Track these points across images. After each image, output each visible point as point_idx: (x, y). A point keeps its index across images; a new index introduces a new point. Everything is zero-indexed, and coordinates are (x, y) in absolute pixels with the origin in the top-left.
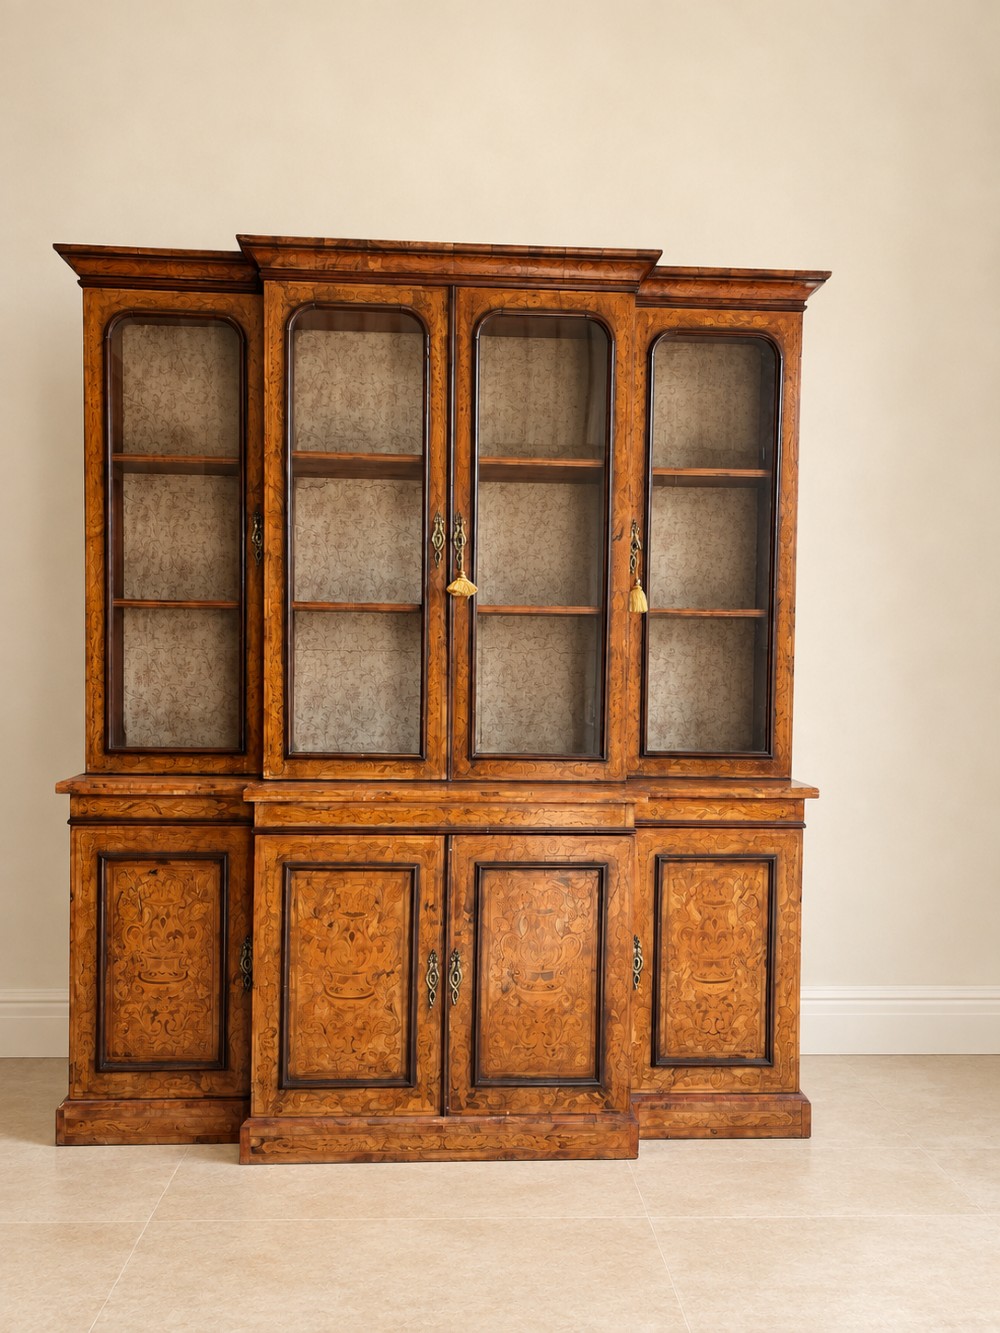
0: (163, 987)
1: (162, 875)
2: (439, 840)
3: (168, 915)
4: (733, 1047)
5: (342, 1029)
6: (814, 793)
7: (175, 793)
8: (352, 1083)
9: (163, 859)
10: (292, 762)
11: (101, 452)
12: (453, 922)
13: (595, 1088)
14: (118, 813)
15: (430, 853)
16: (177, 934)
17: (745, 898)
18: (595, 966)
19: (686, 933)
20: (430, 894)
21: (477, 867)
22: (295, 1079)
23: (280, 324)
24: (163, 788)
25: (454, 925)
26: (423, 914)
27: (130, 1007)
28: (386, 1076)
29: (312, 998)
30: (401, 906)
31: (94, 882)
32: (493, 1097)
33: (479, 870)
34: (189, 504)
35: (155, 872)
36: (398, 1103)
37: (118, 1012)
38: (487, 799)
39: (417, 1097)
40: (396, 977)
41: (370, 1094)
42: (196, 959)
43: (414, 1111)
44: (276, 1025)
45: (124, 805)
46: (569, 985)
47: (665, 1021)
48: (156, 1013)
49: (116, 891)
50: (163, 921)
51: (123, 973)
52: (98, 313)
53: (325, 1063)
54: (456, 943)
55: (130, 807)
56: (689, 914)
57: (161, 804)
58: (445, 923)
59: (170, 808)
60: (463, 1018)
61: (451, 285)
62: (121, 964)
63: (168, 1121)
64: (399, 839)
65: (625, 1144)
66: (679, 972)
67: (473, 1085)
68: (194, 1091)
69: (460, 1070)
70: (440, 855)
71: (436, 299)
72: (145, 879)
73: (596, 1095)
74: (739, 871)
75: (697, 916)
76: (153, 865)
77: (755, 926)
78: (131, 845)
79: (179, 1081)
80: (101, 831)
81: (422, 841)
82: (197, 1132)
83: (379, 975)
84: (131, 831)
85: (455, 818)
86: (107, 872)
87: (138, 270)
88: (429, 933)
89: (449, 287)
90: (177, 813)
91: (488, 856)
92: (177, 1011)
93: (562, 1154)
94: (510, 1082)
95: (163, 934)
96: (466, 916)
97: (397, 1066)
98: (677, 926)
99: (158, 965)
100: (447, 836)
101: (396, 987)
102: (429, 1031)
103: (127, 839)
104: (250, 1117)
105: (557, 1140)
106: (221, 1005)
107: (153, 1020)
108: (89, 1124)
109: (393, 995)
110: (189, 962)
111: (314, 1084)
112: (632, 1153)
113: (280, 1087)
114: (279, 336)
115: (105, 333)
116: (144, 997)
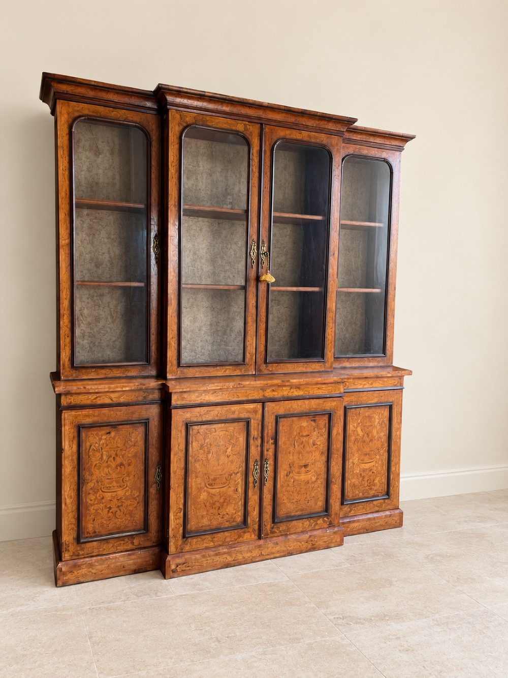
0: (114, 494)
1: (113, 434)
2: (259, 406)
3: (116, 455)
4: (374, 492)
5: (214, 504)
6: (410, 373)
7: (124, 389)
8: (218, 530)
9: (114, 426)
10: (182, 369)
11: (68, 196)
12: (265, 444)
13: (326, 516)
14: (89, 402)
15: (255, 411)
16: (121, 464)
17: (380, 422)
18: (326, 460)
19: (356, 441)
20: (255, 432)
21: (277, 417)
22: (191, 532)
23: (178, 134)
24: (117, 387)
25: (266, 446)
26: (251, 442)
27: (96, 507)
28: (234, 524)
29: (200, 490)
30: (242, 439)
31: (75, 442)
32: (283, 527)
33: (277, 418)
34: (100, 226)
35: (109, 433)
36: (239, 536)
37: (89, 510)
38: (284, 384)
39: (249, 532)
40: (239, 475)
41: (227, 534)
42: (132, 477)
43: (247, 539)
44: (181, 506)
45: (92, 397)
46: (316, 469)
47: (348, 483)
48: (110, 508)
49: (88, 444)
50: (114, 458)
51: (91, 489)
52: (66, 116)
53: (205, 522)
54: (267, 455)
55: (97, 398)
56: (357, 431)
57: (113, 395)
58: (262, 445)
59: (119, 397)
60: (269, 491)
61: (262, 124)
62: (91, 485)
63: (119, 564)
64: (242, 406)
65: (339, 540)
66: (353, 459)
67: (273, 522)
68: (130, 546)
69: (267, 516)
70: (260, 412)
71: (254, 130)
72: (104, 437)
73: (325, 519)
74: (378, 410)
75: (360, 433)
76: (107, 429)
77: (383, 435)
78: (96, 419)
79: (122, 542)
80: (79, 413)
81: (251, 406)
82: (133, 567)
83: (231, 475)
84: (97, 411)
85: (269, 394)
86: (83, 434)
87: (91, 94)
88: (254, 452)
89: (261, 124)
90: (122, 400)
91: (281, 412)
92: (122, 506)
93: (313, 548)
94: (290, 518)
95: (113, 465)
96: (271, 441)
97: (239, 519)
98: (353, 438)
99: (111, 483)
100: (263, 403)
101: (239, 479)
102: (254, 498)
103: (94, 416)
104: (168, 555)
105: (311, 543)
106: (145, 499)
107: (108, 511)
108: (76, 572)
109: (238, 484)
110: (127, 478)
111: (201, 533)
112: (341, 543)
113: (184, 537)
114: (177, 141)
115: (70, 127)
116: (104, 501)
